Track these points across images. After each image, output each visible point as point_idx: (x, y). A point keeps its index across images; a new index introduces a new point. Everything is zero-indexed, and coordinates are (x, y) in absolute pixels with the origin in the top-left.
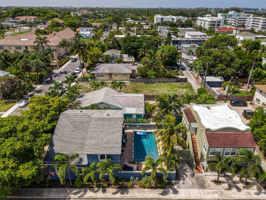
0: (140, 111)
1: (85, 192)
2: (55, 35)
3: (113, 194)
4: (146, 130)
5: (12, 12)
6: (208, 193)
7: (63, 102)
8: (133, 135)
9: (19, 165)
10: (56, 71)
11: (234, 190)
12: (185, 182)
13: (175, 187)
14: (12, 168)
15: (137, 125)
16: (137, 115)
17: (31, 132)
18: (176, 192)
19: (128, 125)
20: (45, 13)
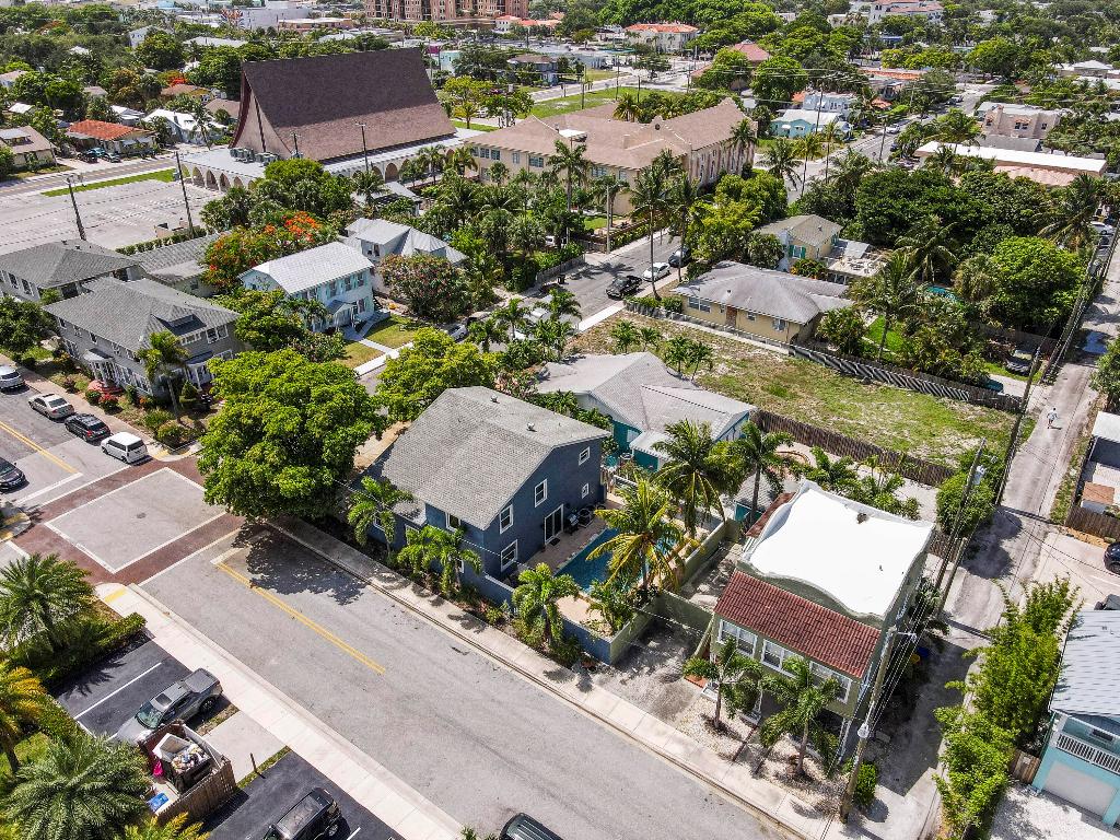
1: (405, 585)
2: (657, 127)
3: (451, 617)
5: (624, 5)
6: (659, 734)
7: (478, 364)
9: (285, 463)
10: (594, 259)
11: (744, 769)
12: (630, 682)
13: (596, 678)
14: (272, 465)
17: (330, 408)
18: (585, 687)
20: (731, 13)
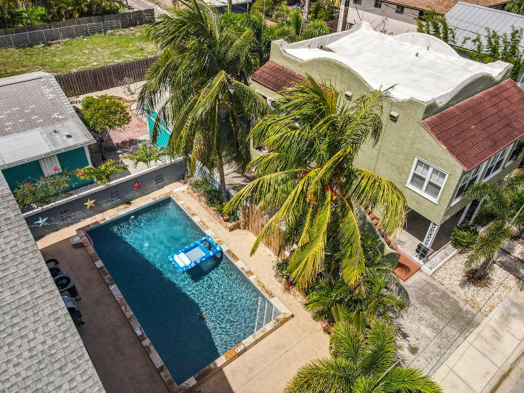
0: (69, 136)
4: (129, 203)
6: (497, 336)
8: (91, 249)
12: (412, 341)
15: (85, 198)
16: (58, 155)
19: (42, 214)
